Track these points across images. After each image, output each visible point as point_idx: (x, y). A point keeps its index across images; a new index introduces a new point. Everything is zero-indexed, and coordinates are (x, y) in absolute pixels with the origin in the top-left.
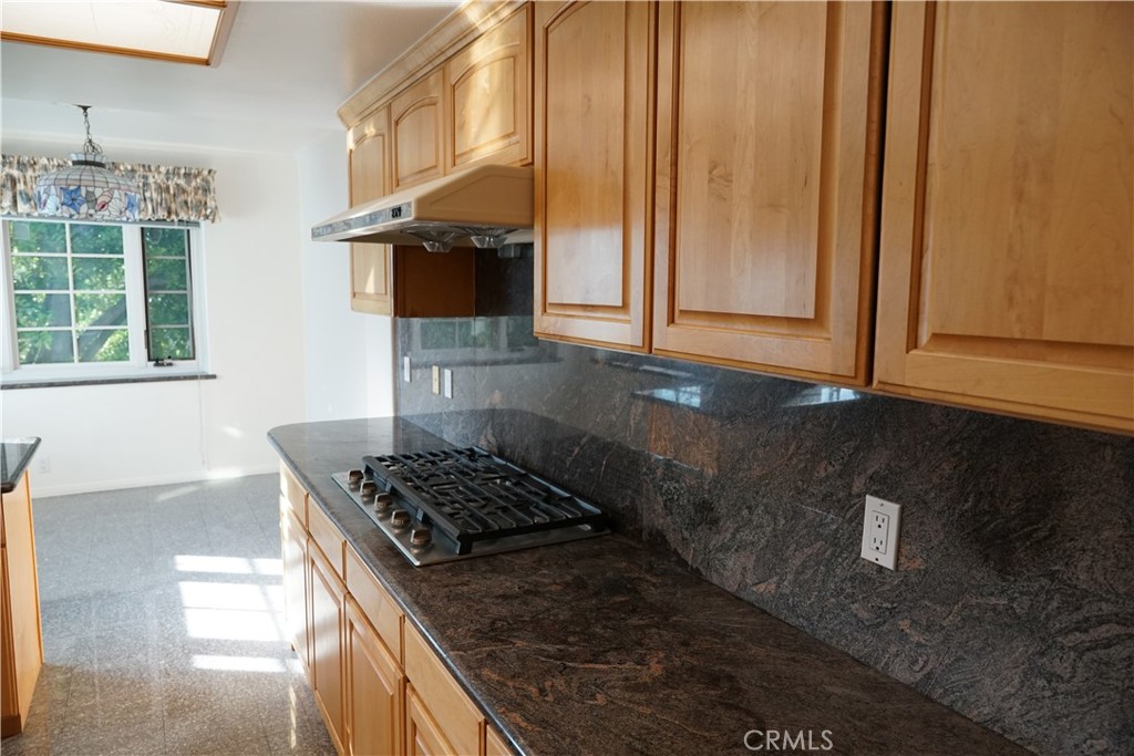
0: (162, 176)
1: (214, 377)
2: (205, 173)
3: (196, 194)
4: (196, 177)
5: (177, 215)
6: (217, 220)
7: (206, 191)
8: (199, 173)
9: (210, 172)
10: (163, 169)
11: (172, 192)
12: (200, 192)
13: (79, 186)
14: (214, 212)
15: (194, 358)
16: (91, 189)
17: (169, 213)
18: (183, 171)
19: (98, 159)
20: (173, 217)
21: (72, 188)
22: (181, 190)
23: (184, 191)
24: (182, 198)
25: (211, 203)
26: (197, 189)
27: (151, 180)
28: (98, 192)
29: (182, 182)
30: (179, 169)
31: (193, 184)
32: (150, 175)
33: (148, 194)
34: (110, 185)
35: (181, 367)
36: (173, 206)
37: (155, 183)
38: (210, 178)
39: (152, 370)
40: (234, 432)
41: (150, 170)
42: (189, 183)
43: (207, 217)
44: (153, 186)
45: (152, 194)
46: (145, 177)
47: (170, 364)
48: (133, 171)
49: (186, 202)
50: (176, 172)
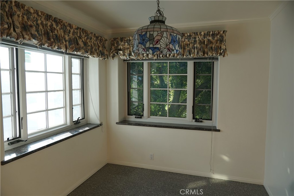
0: (202, 37)
1: (219, 131)
2: (222, 32)
3: (216, 43)
4: (217, 35)
5: (207, 54)
6: (226, 55)
7: (221, 40)
8: (219, 33)
9: (224, 32)
10: (202, 33)
11: (206, 43)
12: (219, 42)
13: (147, 32)
14: (225, 51)
15: (211, 120)
16: (152, 33)
17: (204, 53)
18: (211, 33)
19: (161, 18)
20: (206, 55)
21: (143, 33)
22: (210, 42)
23: (211, 42)
24: (210, 45)
25: (223, 47)
26: (217, 41)
27: (197, 39)
28: (155, 34)
29: (210, 38)
30: (210, 32)
31: (216, 38)
32: (197, 37)
33: (195, 46)
34: (162, 30)
35: (206, 123)
36: (206, 50)
37: (199, 40)
38: (224, 35)
39: (194, 123)
40: (226, 158)
41: (197, 35)
42: (213, 38)
43: (221, 54)
44: (198, 41)
45: (197, 45)
46: (195, 38)
47: (201, 122)
48: (190, 36)
49: (212, 48)
50: (208, 34)
